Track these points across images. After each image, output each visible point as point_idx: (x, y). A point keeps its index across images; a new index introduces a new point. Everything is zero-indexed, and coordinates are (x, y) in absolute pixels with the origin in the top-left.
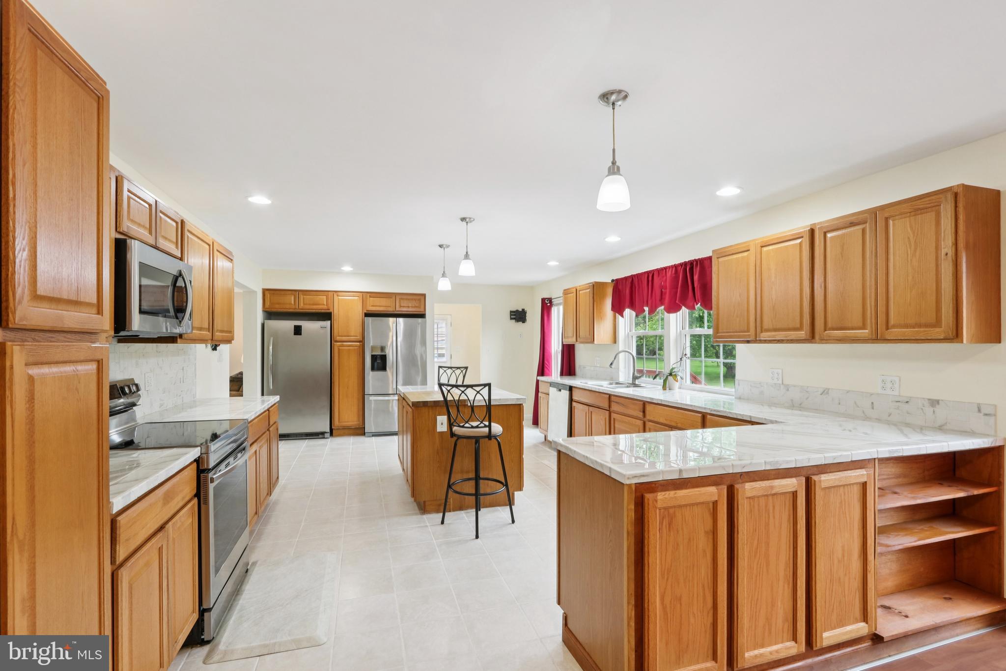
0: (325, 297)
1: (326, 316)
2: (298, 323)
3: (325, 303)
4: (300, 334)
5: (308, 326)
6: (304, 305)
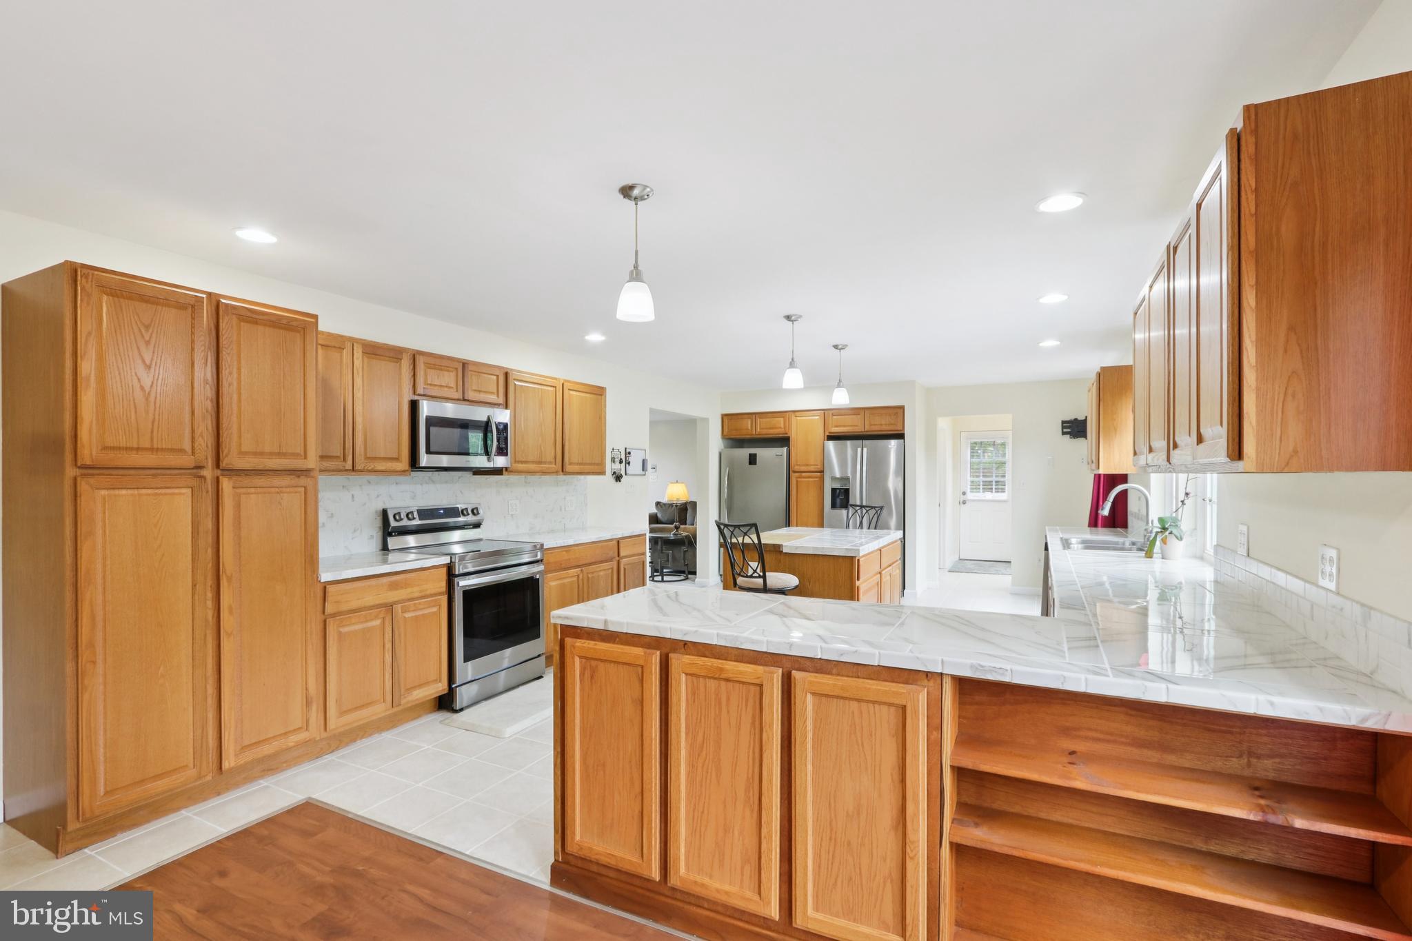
0: (782, 419)
1: (784, 441)
2: (753, 451)
3: (782, 426)
4: (755, 464)
5: (763, 453)
6: (761, 429)
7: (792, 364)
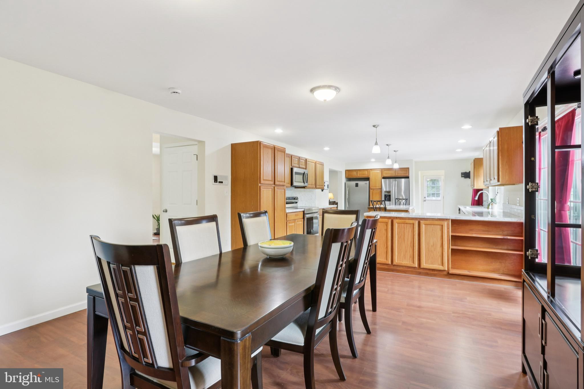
1: (367, 179)
2: (357, 182)
3: (367, 174)
4: (358, 186)
5: (361, 183)
6: (359, 175)
7: (388, 158)
